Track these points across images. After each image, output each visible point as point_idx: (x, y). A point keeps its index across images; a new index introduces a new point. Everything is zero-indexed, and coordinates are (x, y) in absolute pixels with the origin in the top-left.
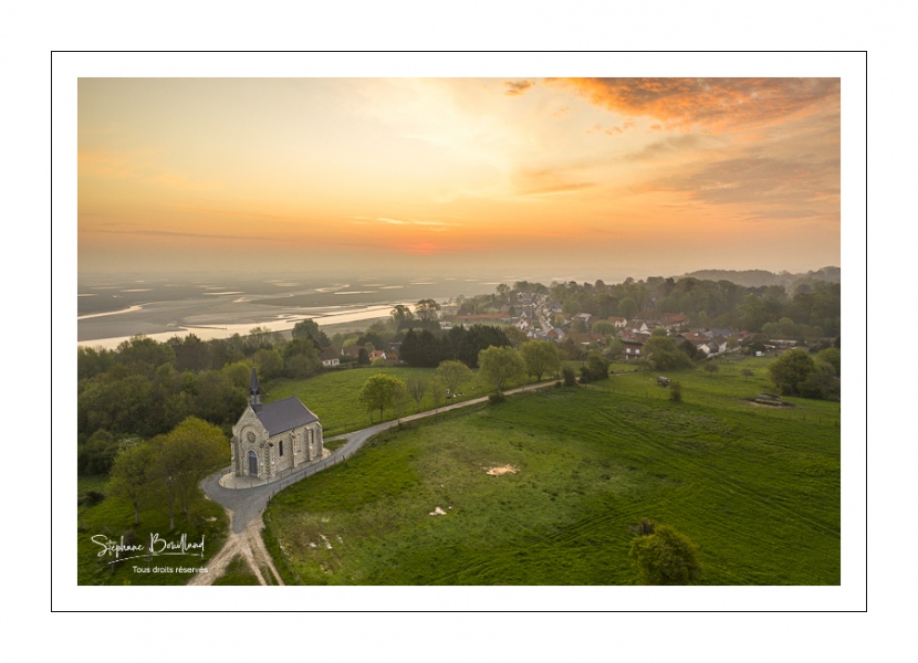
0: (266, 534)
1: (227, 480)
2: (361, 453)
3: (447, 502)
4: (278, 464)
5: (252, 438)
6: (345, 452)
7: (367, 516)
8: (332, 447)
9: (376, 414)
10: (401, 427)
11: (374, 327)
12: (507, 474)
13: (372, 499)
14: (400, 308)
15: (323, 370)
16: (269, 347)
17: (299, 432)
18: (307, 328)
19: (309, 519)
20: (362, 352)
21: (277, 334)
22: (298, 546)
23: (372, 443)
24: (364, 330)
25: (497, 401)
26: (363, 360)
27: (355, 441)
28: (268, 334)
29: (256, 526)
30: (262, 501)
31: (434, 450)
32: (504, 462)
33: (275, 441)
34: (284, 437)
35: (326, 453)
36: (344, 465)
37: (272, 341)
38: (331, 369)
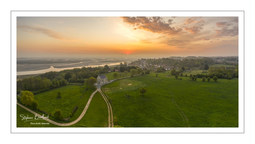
0: (101, 89)
1: (96, 84)
2: (112, 82)
3: (122, 87)
4: (102, 83)
5: (99, 79)
6: (110, 82)
7: (112, 88)
8: (109, 81)
9: (115, 78)
10: (118, 80)
11: (117, 66)
12: (130, 85)
13: (113, 87)
14: (121, 63)
15: (108, 72)
16: (101, 69)
17: (105, 79)
18: (106, 66)
19: (106, 88)
20: (114, 70)
21: (102, 67)
22: (104, 90)
23: (114, 81)
24: (115, 66)
25: (132, 76)
26: (114, 71)
27: (112, 81)
28: (101, 67)
29: (100, 89)
30: (100, 86)
31: (122, 82)
32: (130, 84)
33: (102, 80)
34: (103, 79)
35: (108, 82)
36: (110, 83)
37: (101, 68)
38: (110, 72)
